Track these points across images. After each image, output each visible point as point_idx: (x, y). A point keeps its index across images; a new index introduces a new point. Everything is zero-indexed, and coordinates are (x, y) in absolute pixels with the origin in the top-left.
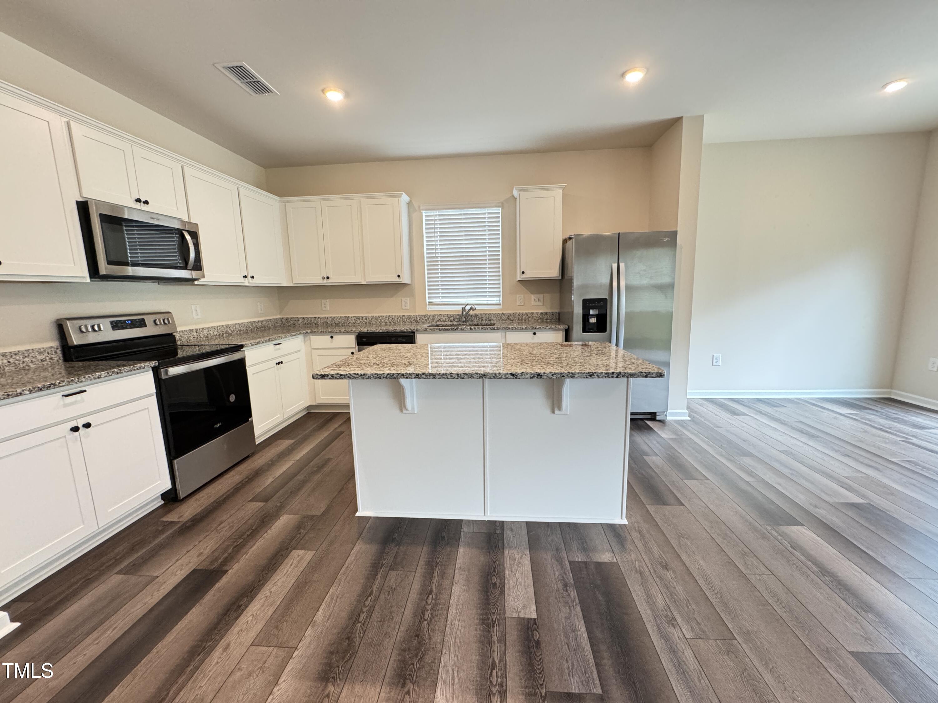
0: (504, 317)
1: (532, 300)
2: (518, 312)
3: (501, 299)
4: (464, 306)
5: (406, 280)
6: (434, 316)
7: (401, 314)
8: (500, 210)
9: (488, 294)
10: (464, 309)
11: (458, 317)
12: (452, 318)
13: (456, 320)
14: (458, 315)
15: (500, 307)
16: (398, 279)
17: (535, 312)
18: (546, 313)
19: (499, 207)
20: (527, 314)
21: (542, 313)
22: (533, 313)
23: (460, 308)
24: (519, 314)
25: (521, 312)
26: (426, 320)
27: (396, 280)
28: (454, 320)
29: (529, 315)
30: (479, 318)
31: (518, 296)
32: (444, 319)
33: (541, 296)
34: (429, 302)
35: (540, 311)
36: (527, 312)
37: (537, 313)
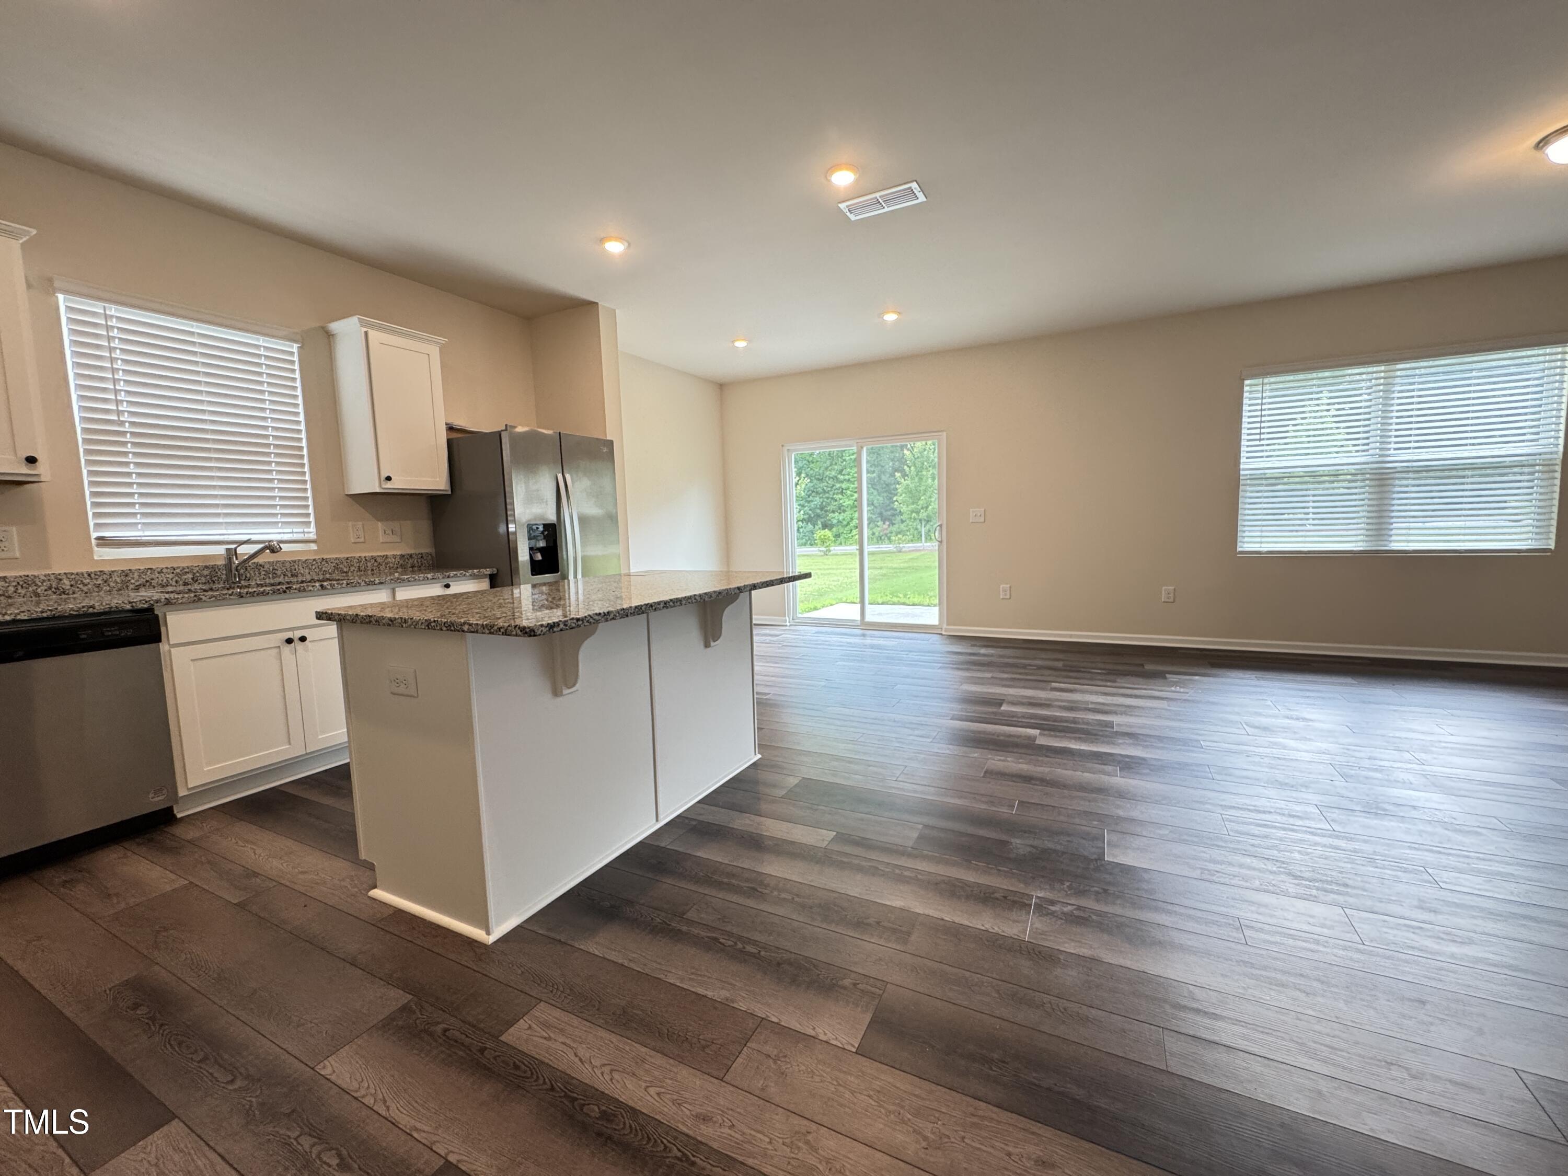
0: (328, 567)
1: (381, 532)
2: (357, 555)
3: (312, 529)
4: (233, 546)
5: (46, 472)
6: (126, 574)
8: (295, 348)
9: (279, 519)
10: (231, 553)
11: (206, 572)
12: (190, 576)
13: (203, 580)
14: (206, 567)
15: (314, 547)
16: (19, 469)
17: (389, 553)
18: (411, 556)
19: (295, 341)
20: (374, 559)
21: (402, 556)
22: (387, 557)
23: (221, 550)
24: (359, 560)
25: (363, 555)
26: (98, 586)
28: (195, 580)
29: (379, 560)
30: (267, 573)
31: (350, 524)
32: (162, 578)
33: (396, 525)
34: (98, 538)
35: (399, 553)
36: (375, 554)
37: (395, 556)
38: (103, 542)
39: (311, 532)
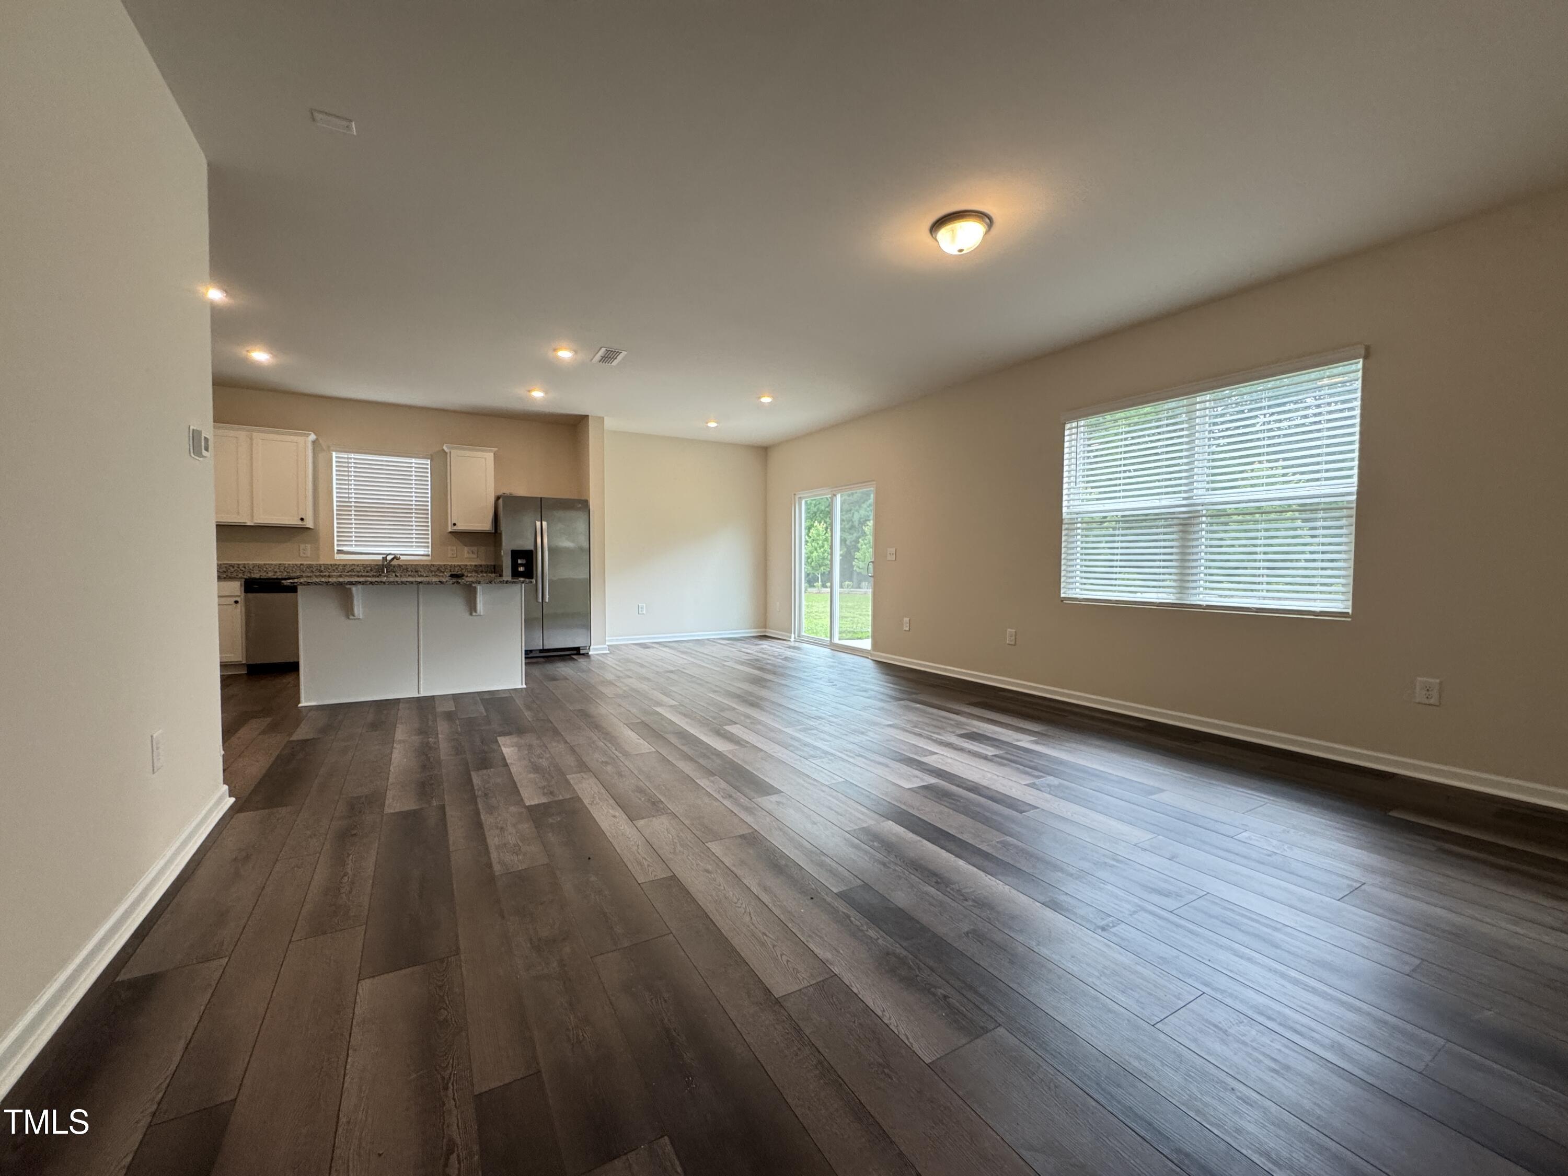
0: (433, 569)
1: (466, 552)
2: (450, 564)
3: (430, 550)
4: (385, 556)
5: (309, 524)
6: (345, 566)
7: (299, 563)
8: (429, 462)
9: (414, 544)
10: (385, 559)
11: (377, 567)
12: (369, 568)
13: (375, 571)
14: (377, 565)
15: (429, 558)
16: (300, 523)
17: (468, 564)
18: (481, 566)
19: (428, 459)
20: (460, 566)
21: (476, 566)
22: (466, 565)
23: (380, 557)
24: (451, 566)
25: (453, 564)
26: (334, 570)
27: (295, 522)
28: (371, 570)
29: (462, 567)
30: (404, 569)
31: (449, 547)
32: (358, 569)
33: (475, 549)
34: (338, 550)
35: (473, 564)
36: (460, 563)
37: (471, 565)
38: (340, 552)
39: (429, 551)
